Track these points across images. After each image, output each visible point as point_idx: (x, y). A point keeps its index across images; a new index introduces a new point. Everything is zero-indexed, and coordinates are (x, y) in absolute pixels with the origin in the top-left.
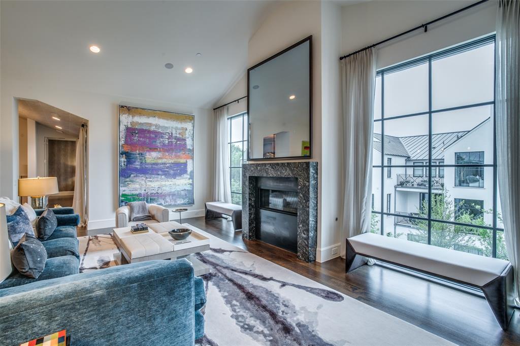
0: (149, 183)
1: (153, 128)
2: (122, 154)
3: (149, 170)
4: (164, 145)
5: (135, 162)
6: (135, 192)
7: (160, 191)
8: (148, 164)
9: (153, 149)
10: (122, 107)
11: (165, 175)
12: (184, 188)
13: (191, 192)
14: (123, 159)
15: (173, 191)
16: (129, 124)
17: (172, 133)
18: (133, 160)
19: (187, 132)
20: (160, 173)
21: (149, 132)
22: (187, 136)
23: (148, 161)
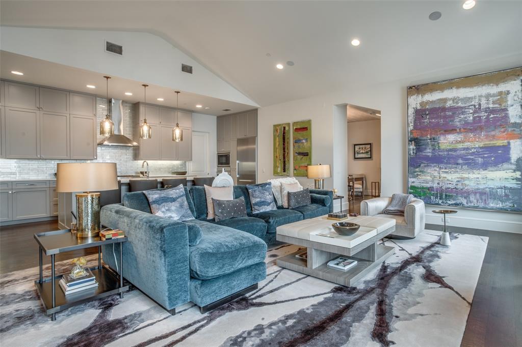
0: (443, 175)
1: (449, 104)
2: (411, 141)
3: (444, 158)
4: (467, 123)
5: (426, 149)
6: (425, 185)
7: (460, 186)
8: (443, 150)
9: (453, 130)
10: (411, 88)
11: (468, 164)
12: (503, 185)
14: (412, 147)
15: (481, 187)
16: (419, 105)
17: (480, 105)
18: (424, 147)
19: (510, 97)
20: (460, 161)
21: (444, 109)
22: (509, 103)
23: (443, 147)
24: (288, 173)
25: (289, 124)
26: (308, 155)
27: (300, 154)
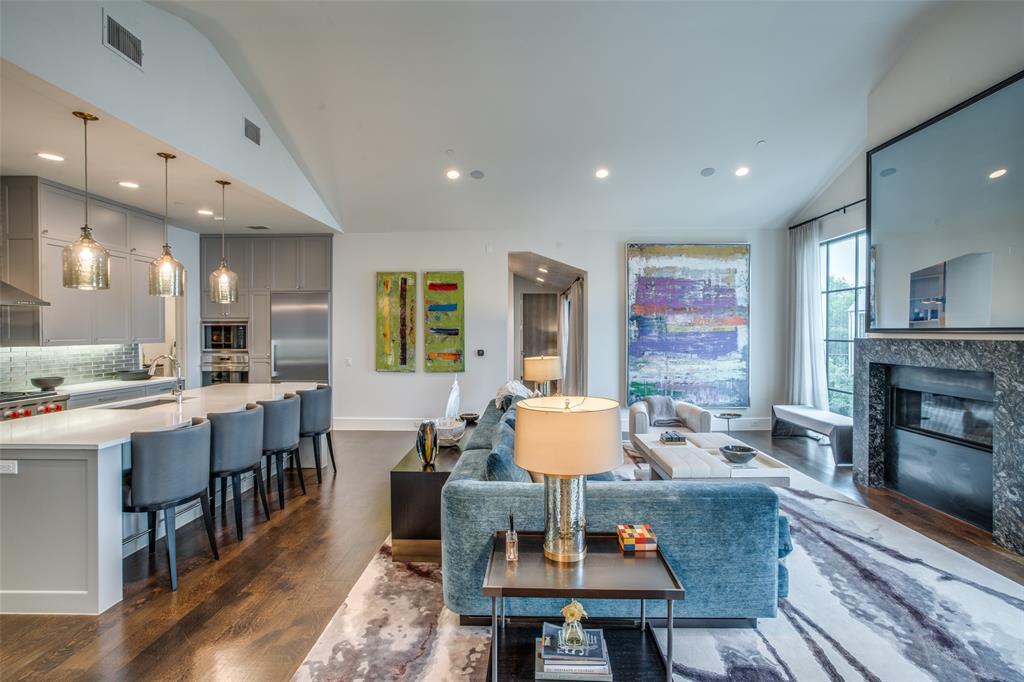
0: (672, 366)
1: (678, 275)
2: (632, 319)
3: (672, 344)
4: (697, 302)
5: (650, 331)
6: (650, 380)
7: (689, 381)
8: (671, 335)
9: (681, 310)
10: (632, 246)
11: (699, 353)
12: (730, 377)
13: (744, 384)
14: (634, 328)
15: (711, 380)
16: (642, 271)
17: (710, 281)
18: (648, 328)
19: (737, 276)
20: (690, 349)
21: (672, 281)
22: (737, 283)
23: (671, 329)
24: (412, 366)
25: (414, 275)
26: (457, 334)
27: (439, 331)
